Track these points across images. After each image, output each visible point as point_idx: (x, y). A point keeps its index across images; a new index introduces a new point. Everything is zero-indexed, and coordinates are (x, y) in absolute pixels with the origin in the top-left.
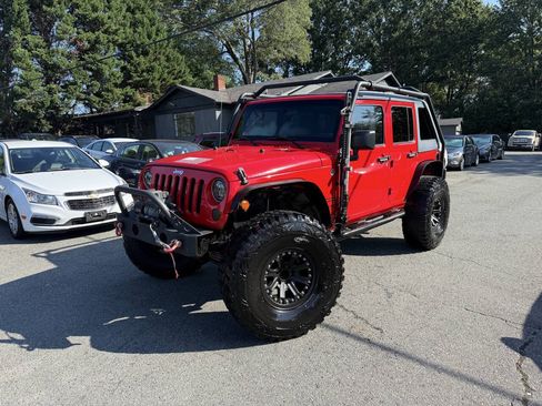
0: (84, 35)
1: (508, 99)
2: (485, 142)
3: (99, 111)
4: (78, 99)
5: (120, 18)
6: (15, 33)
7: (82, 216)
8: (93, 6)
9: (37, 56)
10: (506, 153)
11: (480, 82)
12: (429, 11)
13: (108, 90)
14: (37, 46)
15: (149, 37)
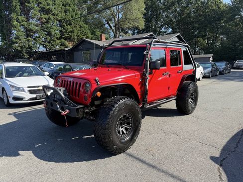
0: (44, 16)
1: (235, 46)
2: (222, 65)
3: (49, 50)
4: (41, 44)
5: (59, 8)
6: (13, 15)
7: (35, 97)
8: (48, 3)
9: (23, 25)
10: (232, 70)
11: (222, 38)
12: (199, 6)
13: (53, 41)
14: (23, 21)
15: (72, 17)
